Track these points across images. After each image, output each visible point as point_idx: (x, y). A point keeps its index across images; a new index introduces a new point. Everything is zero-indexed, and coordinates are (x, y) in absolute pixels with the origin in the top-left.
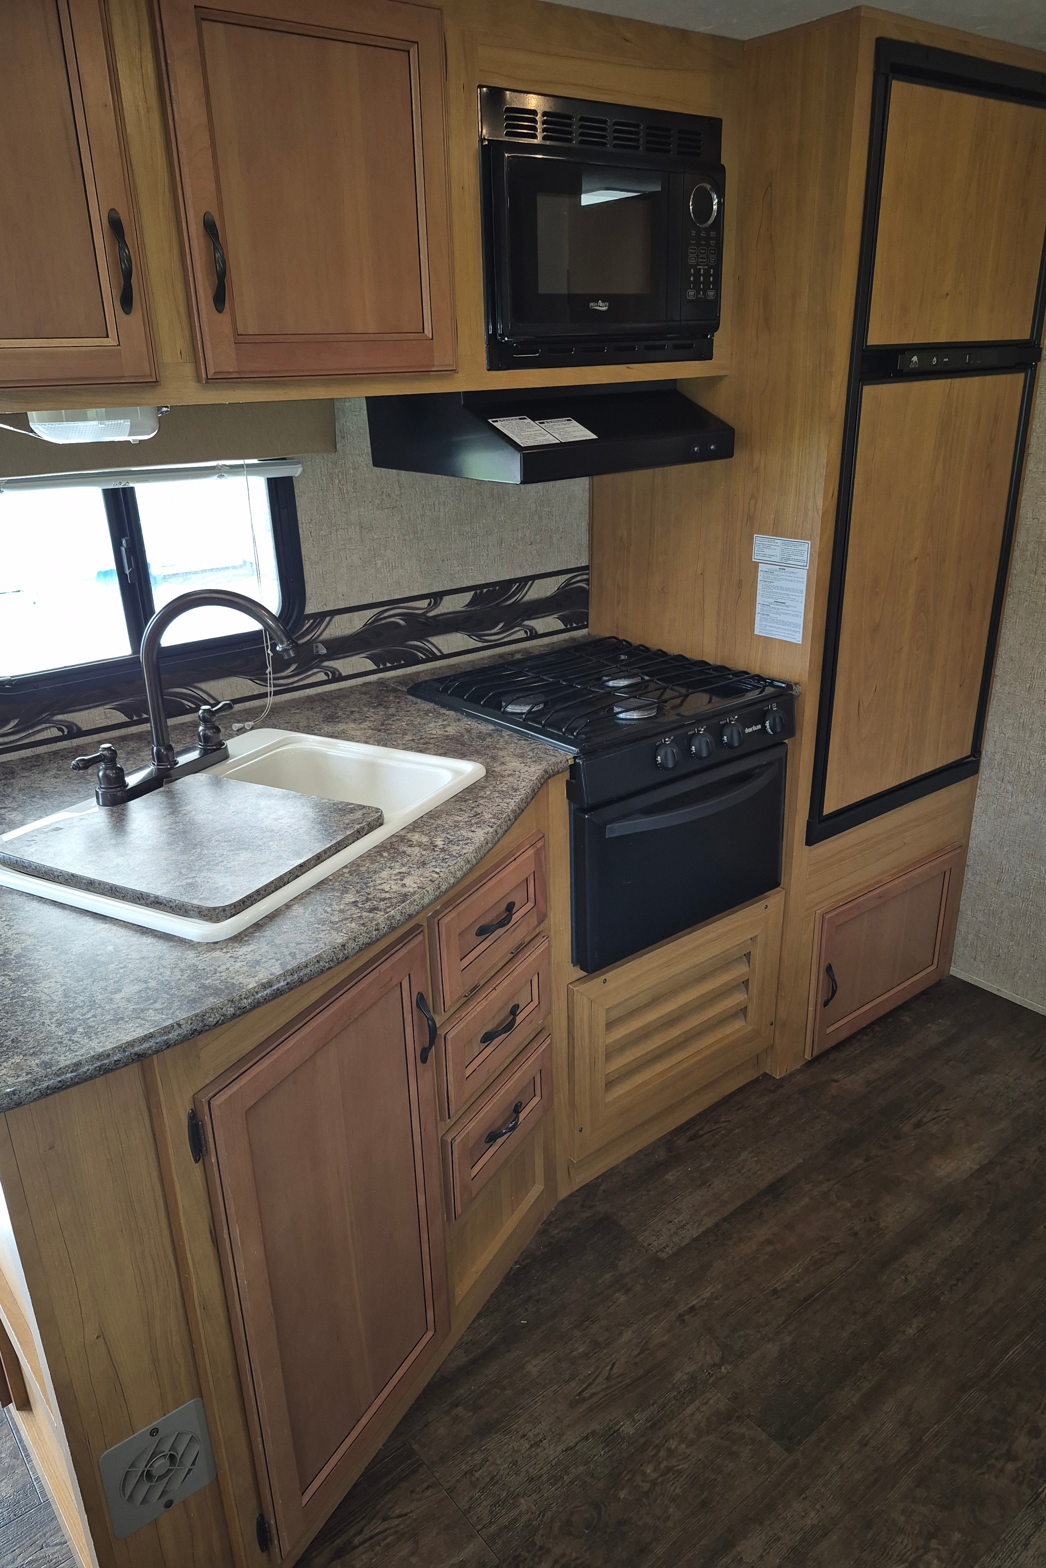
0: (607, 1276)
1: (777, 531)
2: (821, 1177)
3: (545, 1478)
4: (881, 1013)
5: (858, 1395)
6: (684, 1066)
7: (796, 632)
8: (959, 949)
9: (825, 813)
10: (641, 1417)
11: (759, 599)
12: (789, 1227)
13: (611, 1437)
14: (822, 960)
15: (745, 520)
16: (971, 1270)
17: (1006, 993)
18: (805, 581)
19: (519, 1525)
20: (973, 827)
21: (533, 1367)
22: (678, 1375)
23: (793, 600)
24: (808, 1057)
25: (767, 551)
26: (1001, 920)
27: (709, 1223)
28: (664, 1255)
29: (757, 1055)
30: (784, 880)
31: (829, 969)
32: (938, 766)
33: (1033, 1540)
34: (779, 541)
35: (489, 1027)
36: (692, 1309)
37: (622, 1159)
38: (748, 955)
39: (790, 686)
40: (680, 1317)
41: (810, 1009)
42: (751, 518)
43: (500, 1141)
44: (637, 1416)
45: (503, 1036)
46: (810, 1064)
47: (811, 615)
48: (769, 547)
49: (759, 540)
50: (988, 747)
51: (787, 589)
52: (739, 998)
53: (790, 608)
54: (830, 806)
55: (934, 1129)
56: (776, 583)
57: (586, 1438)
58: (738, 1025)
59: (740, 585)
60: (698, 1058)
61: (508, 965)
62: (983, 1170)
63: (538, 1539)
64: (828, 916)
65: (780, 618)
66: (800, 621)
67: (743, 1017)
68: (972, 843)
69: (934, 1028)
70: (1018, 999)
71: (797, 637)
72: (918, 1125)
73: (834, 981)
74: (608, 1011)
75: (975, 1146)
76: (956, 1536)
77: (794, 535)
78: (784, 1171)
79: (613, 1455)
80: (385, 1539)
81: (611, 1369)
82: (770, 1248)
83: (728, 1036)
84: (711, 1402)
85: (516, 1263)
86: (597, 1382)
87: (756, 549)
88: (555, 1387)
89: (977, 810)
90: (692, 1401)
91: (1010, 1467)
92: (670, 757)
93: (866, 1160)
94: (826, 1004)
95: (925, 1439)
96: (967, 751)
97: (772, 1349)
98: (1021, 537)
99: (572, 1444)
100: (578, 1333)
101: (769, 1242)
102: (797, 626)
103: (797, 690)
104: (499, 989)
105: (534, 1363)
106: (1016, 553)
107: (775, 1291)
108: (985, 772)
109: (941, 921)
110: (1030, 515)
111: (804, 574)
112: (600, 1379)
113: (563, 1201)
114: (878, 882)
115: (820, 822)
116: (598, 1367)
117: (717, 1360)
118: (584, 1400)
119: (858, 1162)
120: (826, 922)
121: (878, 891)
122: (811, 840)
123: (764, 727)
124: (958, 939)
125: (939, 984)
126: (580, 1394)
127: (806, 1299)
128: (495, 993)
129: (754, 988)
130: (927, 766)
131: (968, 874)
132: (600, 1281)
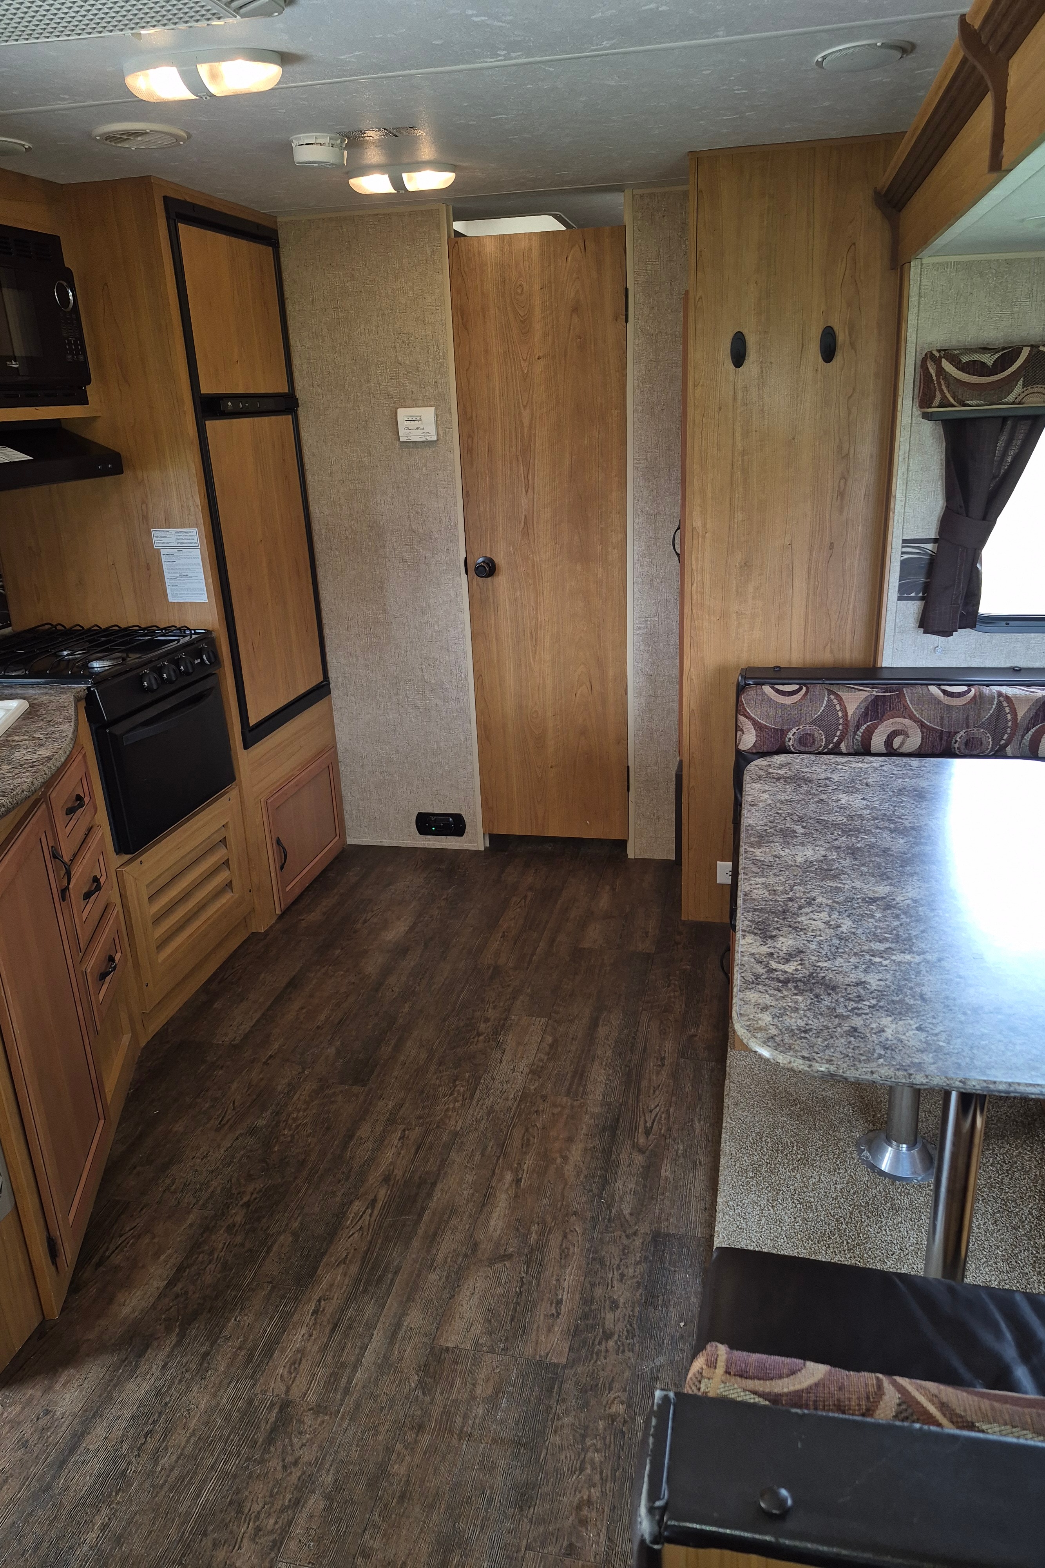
0: (202, 1067)
1: (168, 523)
2: (318, 967)
3: (221, 1167)
4: (317, 873)
5: (390, 1047)
6: (203, 929)
7: (202, 594)
8: (349, 824)
9: (251, 724)
10: (267, 1114)
11: (167, 575)
12: (311, 996)
13: (252, 1131)
14: (273, 837)
15: (141, 519)
16: (426, 972)
17: (386, 842)
18: (200, 556)
19: (218, 1191)
20: (337, 733)
21: (179, 1127)
22: (279, 1088)
23: (194, 572)
24: (278, 912)
25: (164, 540)
26: (371, 792)
27: (257, 1016)
28: (236, 1042)
29: (245, 918)
30: (237, 776)
31: (278, 842)
32: (308, 689)
33: (503, 1059)
34: (172, 531)
35: (85, 890)
36: (271, 1056)
37: (175, 1011)
38: (224, 841)
39: (208, 632)
40: (265, 1063)
41: (273, 875)
42: (145, 518)
43: (108, 978)
44: (264, 1115)
45: (97, 893)
46: (281, 917)
47: (210, 580)
48: (165, 536)
49: (155, 532)
50: (332, 675)
51: (187, 565)
52: (223, 876)
53: (194, 578)
54: (252, 722)
55: (375, 920)
56: (177, 562)
57: (237, 1138)
58: (227, 898)
59: (148, 567)
60: (210, 922)
61: (84, 845)
62: (412, 928)
63: (234, 1191)
64: (269, 801)
65: (186, 586)
66: (203, 585)
67: (230, 891)
68: (339, 745)
69: (351, 874)
70: (394, 844)
71: (204, 599)
72: (365, 922)
73: (283, 848)
74: (147, 886)
75: (402, 919)
76: (467, 1075)
77: (183, 526)
78: (294, 973)
79: (259, 1137)
80: (128, 1243)
81: (234, 1104)
82: (304, 1011)
83: (224, 904)
84: (307, 1088)
85: (130, 1090)
86: (227, 1114)
87: (155, 540)
88: (201, 1128)
89: (336, 721)
90: (295, 1094)
91: (481, 1038)
92: (153, 681)
93: (342, 949)
94: (282, 868)
95: (435, 1047)
96: (321, 679)
97: (332, 1051)
98: (316, 527)
99: (229, 1145)
100: (199, 1100)
101: (302, 1008)
102: (201, 589)
103: (214, 635)
104: (87, 858)
105: (178, 1126)
106: (316, 538)
107: (318, 1027)
108: (335, 692)
109: (334, 803)
110: (317, 511)
111: (197, 552)
112: (229, 1111)
113: (145, 1047)
114: (292, 775)
115: (250, 731)
116: (224, 1108)
117: (300, 1070)
118: (225, 1125)
119: (338, 952)
120: (269, 805)
121: (295, 780)
122: (246, 747)
123: (202, 660)
124: (346, 817)
125: (343, 851)
126: (219, 1124)
127: (339, 1023)
128: (85, 861)
129: (234, 864)
130: (302, 690)
131: (342, 768)
132: (199, 1071)
